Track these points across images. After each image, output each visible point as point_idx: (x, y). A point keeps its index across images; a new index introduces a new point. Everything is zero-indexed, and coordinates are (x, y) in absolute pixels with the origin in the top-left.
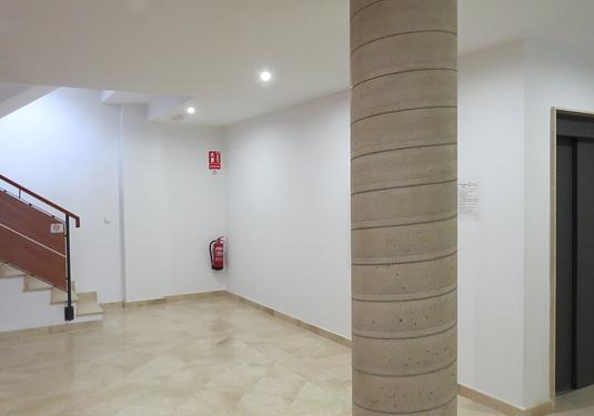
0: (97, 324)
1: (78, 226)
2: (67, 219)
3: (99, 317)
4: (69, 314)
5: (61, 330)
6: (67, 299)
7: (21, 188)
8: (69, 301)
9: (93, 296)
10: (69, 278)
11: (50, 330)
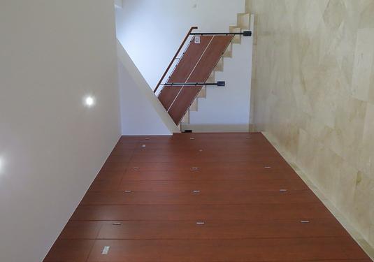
0: (256, 18)
1: (196, 28)
2: (192, 34)
3: (252, 16)
4: (248, 34)
5: (256, 38)
6: (239, 35)
7: (175, 58)
8: (240, 34)
9: (239, 15)
10: (227, 34)
11: (255, 44)
